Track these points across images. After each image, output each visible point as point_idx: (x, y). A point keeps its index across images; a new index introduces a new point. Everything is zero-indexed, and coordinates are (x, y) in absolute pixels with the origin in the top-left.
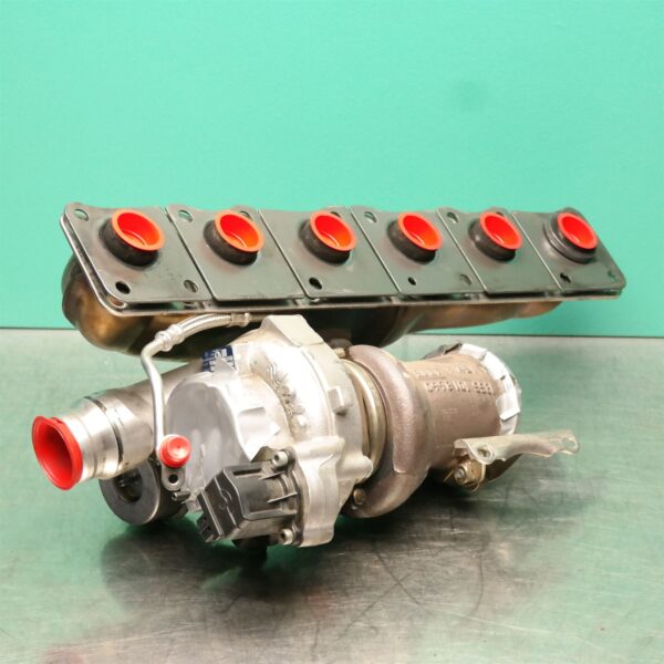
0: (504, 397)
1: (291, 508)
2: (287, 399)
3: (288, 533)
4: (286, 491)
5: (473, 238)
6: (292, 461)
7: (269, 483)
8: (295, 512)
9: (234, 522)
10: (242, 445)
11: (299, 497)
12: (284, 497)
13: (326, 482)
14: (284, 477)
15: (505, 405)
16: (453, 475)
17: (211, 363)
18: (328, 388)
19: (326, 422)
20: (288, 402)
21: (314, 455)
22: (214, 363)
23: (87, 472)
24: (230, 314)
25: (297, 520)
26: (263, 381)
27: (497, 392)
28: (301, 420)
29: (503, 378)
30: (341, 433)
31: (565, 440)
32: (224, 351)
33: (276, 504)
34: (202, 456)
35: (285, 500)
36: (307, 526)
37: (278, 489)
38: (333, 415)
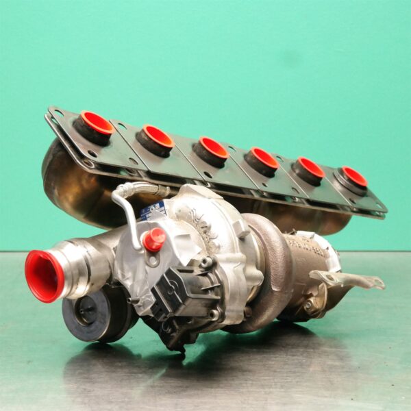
0: (330, 259)
1: (217, 295)
2: (205, 229)
3: (215, 312)
4: (212, 283)
5: (295, 172)
6: (215, 264)
7: (200, 277)
8: (219, 298)
9: (181, 301)
10: (179, 257)
11: (221, 287)
12: (211, 286)
13: (239, 278)
14: (210, 274)
15: (331, 265)
16: (303, 307)
17: (147, 216)
18: (232, 222)
19: (232, 244)
20: (205, 232)
21: (229, 261)
22: (150, 215)
23: (65, 291)
24: (157, 185)
25: (221, 302)
26: (186, 223)
27: (326, 256)
28: (216, 242)
29: (328, 248)
30: (243, 252)
31: (376, 281)
32: (158, 205)
33: (206, 291)
34: (147, 273)
35: (212, 289)
36: (228, 307)
37: (206, 282)
38: (237, 239)
